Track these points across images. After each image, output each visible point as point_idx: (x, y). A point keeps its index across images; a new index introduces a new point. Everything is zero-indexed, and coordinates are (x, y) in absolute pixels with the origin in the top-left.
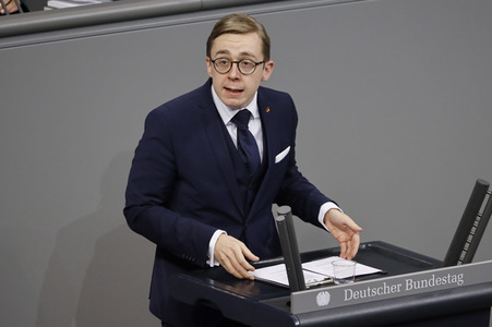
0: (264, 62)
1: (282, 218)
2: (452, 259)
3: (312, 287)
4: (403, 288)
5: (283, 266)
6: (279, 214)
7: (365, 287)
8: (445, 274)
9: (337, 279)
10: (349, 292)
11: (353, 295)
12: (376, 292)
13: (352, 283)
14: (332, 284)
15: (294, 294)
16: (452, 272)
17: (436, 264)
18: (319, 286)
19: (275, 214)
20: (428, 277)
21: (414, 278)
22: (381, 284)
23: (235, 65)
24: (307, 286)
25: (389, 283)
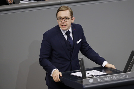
0: (71, 18)
1: (80, 59)
2: (125, 71)
3: (88, 78)
4: (112, 78)
5: (81, 72)
6: (80, 58)
7: (102, 78)
8: (123, 75)
9: (95, 76)
10: (98, 79)
11: (99, 80)
12: (105, 79)
13: (99, 77)
14: (94, 77)
15: (83, 79)
16: (125, 74)
17: (121, 72)
18: (90, 77)
19: (79, 58)
20: (119, 75)
21: (115, 76)
22: (106, 77)
23: (63, 19)
24: (87, 77)
25: (109, 77)
